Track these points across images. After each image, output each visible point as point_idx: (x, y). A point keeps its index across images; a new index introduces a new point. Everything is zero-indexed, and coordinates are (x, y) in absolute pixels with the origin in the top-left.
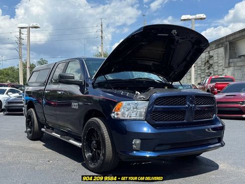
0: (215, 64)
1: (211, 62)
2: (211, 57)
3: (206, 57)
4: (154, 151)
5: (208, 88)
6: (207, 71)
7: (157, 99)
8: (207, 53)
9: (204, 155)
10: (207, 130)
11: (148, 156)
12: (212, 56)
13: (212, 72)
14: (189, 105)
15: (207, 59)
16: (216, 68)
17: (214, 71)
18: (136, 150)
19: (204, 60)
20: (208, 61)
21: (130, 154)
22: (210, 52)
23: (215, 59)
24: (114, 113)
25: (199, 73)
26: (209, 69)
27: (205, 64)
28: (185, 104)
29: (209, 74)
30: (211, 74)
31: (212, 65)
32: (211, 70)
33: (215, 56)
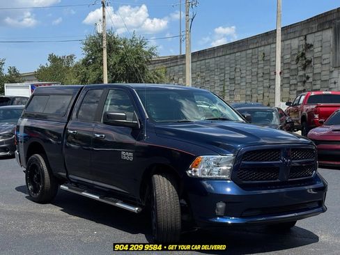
0: (316, 61)
1: (309, 56)
2: (309, 47)
3: (299, 46)
4: (241, 217)
5: (304, 112)
6: (301, 73)
7: (245, 153)
8: (302, 38)
9: (299, 224)
10: (308, 191)
11: (230, 222)
12: (312, 46)
13: (310, 75)
14: (283, 161)
15: (301, 50)
16: (317, 67)
17: (314, 74)
18: (220, 216)
19: (296, 52)
20: (303, 55)
21: (210, 220)
22: (308, 36)
23: (316, 50)
24: (191, 169)
25: (287, 75)
26: (304, 69)
27: (298, 59)
28: (278, 160)
29: (304, 79)
30: (308, 78)
31: (311, 61)
32: (308, 72)
33: (317, 45)
